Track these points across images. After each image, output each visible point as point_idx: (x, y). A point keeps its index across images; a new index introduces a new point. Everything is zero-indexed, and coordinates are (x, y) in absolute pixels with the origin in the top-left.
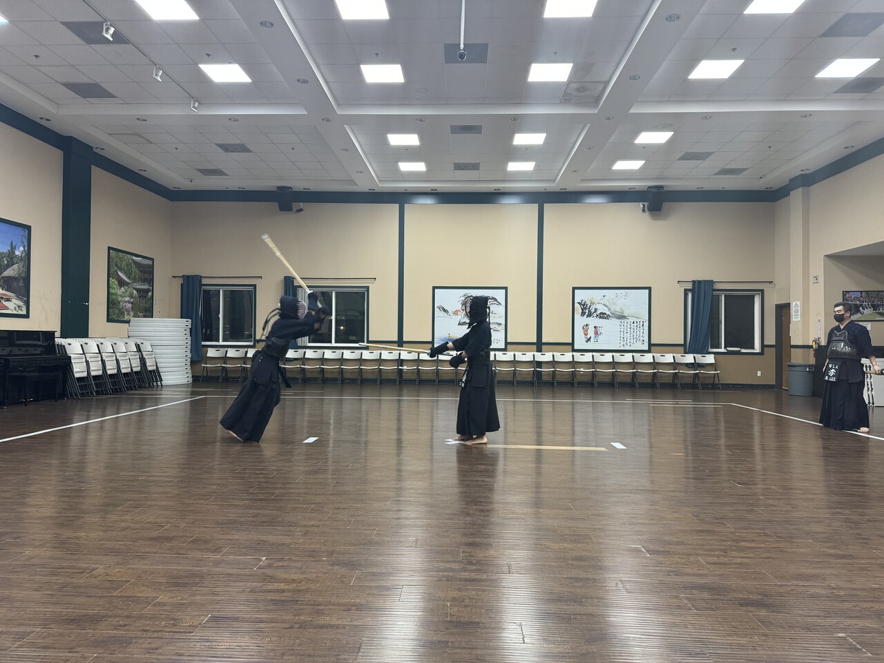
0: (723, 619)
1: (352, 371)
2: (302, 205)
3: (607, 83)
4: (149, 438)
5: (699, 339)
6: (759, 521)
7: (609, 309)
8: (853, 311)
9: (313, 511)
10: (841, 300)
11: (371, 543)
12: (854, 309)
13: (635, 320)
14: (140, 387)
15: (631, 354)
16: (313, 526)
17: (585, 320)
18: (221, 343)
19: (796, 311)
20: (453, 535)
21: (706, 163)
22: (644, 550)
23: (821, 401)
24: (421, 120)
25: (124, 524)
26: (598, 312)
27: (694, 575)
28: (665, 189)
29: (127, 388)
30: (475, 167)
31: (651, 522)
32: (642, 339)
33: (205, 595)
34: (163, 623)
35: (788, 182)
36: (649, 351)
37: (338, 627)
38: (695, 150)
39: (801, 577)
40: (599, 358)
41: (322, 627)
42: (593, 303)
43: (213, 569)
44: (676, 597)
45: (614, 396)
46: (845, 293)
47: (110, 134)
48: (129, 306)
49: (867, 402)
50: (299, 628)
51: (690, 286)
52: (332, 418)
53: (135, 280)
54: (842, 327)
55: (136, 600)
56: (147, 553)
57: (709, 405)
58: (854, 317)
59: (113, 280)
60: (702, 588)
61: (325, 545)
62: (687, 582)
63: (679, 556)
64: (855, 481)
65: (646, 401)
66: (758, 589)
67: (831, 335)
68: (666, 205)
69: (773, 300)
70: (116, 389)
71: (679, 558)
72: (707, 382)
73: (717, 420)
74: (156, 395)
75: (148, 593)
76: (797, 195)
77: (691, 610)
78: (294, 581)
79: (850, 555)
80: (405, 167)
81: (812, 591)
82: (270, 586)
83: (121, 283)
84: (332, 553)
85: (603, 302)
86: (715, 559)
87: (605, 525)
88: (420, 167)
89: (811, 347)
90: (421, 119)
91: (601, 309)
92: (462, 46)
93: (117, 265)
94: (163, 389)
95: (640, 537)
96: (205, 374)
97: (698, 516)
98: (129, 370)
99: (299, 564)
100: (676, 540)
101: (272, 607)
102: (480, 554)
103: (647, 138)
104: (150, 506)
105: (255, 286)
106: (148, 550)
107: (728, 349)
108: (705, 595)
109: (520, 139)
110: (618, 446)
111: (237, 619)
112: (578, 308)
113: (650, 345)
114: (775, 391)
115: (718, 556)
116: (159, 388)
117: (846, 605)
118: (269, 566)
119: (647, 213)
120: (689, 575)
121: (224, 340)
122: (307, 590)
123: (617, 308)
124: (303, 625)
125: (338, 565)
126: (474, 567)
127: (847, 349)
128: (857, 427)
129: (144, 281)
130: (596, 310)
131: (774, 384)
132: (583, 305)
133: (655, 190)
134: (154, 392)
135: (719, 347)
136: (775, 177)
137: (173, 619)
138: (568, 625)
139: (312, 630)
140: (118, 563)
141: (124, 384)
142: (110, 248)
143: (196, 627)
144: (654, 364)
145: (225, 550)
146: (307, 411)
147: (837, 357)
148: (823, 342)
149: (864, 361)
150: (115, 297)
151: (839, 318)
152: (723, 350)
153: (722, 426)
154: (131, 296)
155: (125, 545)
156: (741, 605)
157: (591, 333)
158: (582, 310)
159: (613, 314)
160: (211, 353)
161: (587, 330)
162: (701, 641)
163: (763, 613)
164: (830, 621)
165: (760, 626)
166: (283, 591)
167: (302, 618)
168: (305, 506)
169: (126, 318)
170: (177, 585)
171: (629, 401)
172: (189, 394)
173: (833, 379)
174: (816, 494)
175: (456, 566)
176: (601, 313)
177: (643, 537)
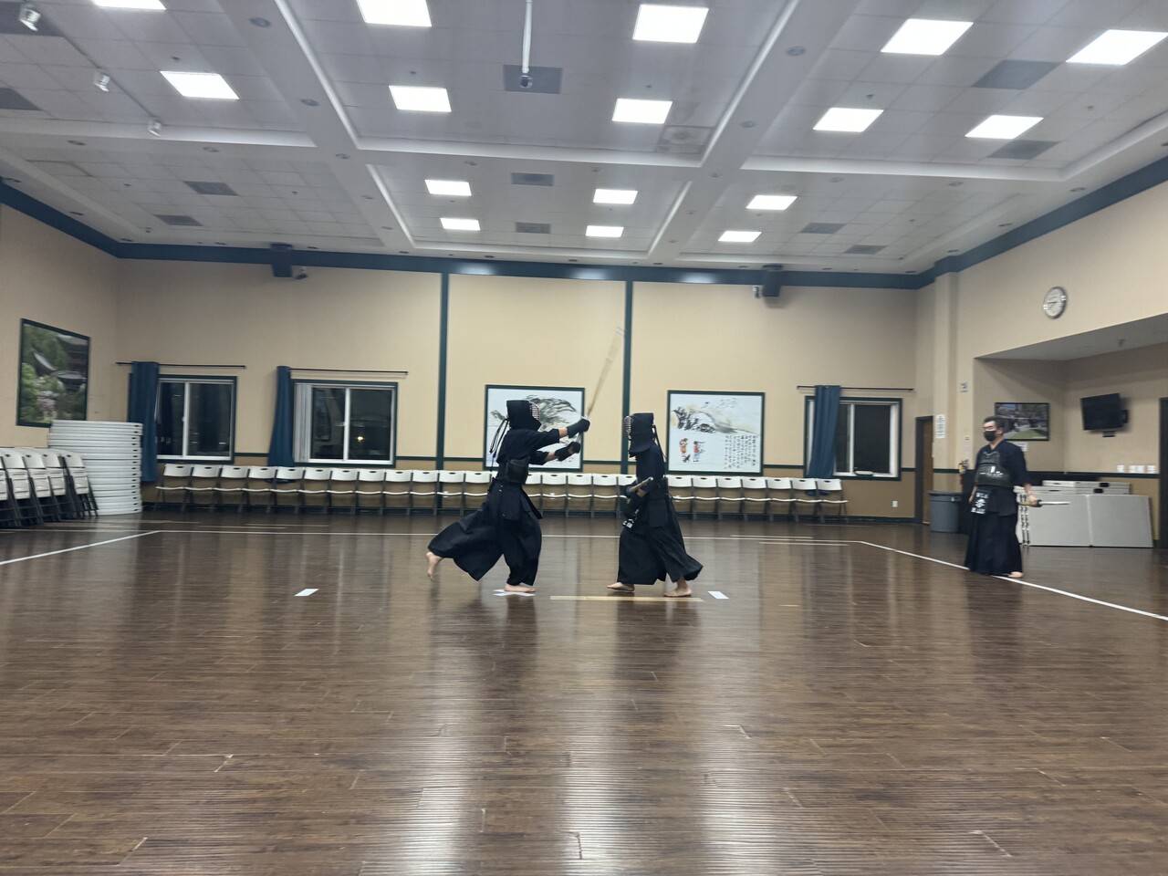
0: (835, 816)
1: (372, 498)
2: (305, 269)
3: (714, 129)
4: (74, 589)
5: (823, 459)
6: (886, 691)
7: (713, 420)
8: (1006, 428)
9: (305, 689)
10: (992, 414)
11: (381, 731)
12: (1007, 425)
13: (745, 434)
14: (65, 518)
15: (738, 478)
16: (303, 710)
17: (683, 433)
18: (185, 457)
19: (940, 427)
20: (496, 718)
21: (836, 237)
22: (742, 731)
23: (966, 538)
24: (472, 164)
25: (26, 713)
26: (700, 423)
27: (803, 761)
28: (785, 269)
29: (44, 518)
30: (544, 229)
31: (754, 694)
32: (752, 458)
33: (141, 810)
34: (76, 851)
35: (932, 266)
36: (760, 474)
37: (328, 847)
38: (823, 220)
39: (934, 760)
40: (700, 482)
41: (308, 848)
42: (693, 412)
43: (152, 772)
44: (780, 791)
45: (716, 531)
46: (998, 405)
47: (29, 161)
48: (51, 403)
49: (1020, 540)
50: (274, 851)
51: (811, 393)
52: (341, 562)
53: (61, 367)
54: (993, 447)
55: (37, 820)
56: (60, 752)
57: (833, 544)
58: (1008, 435)
59: (28, 366)
60: (813, 777)
61: (318, 736)
62: (795, 771)
63: (786, 738)
64: (1003, 639)
65: (757, 539)
66: (880, 777)
67: (980, 456)
68: (785, 289)
69: (913, 411)
70: (28, 520)
71: (786, 740)
72: (831, 513)
73: (843, 563)
74: (88, 528)
75: (55, 809)
76: (943, 281)
77: (797, 806)
78: (270, 786)
79: (992, 731)
80: (450, 224)
81: (946, 777)
82: (237, 795)
83: (40, 371)
84: (328, 746)
85: (705, 410)
86: (830, 741)
87: (696, 699)
88: (472, 225)
89: (957, 471)
90: (472, 162)
91: (704, 419)
92: (525, 70)
93: (33, 346)
94: (100, 521)
95: (738, 714)
96: (160, 500)
97: (810, 685)
98: (48, 494)
99: (279, 763)
100: (783, 716)
101: (236, 824)
102: (530, 743)
103: (764, 203)
104: (67, 686)
105: (235, 378)
106: (58, 749)
107: (858, 472)
108: (816, 787)
109: (603, 196)
110: (718, 595)
111: (184, 843)
112: (675, 418)
113: (763, 466)
114: (913, 527)
115: (834, 737)
116: (92, 520)
117: (985, 795)
118: (237, 767)
119: (761, 300)
120: (797, 761)
121: (190, 453)
122: (289, 799)
123: (722, 419)
124: (279, 848)
125: (334, 762)
126: (521, 760)
127: (999, 474)
128: (1008, 572)
129: (73, 368)
130: (697, 420)
131: (912, 516)
132: (681, 414)
133: (771, 270)
134: (85, 525)
135: (847, 471)
136: (917, 260)
137: (91, 845)
138: (640, 833)
139: (292, 854)
140: (14, 768)
141: (40, 513)
142: (24, 321)
143: (124, 855)
144: (767, 491)
145: (174, 746)
146: (305, 553)
147: (986, 485)
148: (971, 466)
149: (1018, 489)
150: (29, 389)
151: (990, 436)
152: (851, 474)
153: (849, 570)
154: (54, 389)
155: (25, 742)
156: (859, 798)
157: (690, 450)
158: (680, 419)
159: (718, 426)
160: (171, 471)
161: (685, 447)
162: (807, 847)
163: (885, 807)
164: (965, 815)
165: (879, 824)
166: (255, 801)
167: (280, 837)
168: (293, 683)
169: (46, 420)
170: (100, 797)
171: (735, 538)
172: (137, 527)
173: (981, 512)
174: (957, 655)
175: (496, 760)
176: (704, 425)
177: (743, 714)
